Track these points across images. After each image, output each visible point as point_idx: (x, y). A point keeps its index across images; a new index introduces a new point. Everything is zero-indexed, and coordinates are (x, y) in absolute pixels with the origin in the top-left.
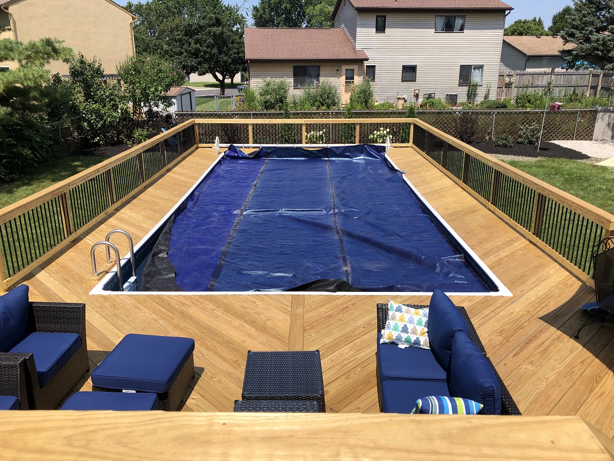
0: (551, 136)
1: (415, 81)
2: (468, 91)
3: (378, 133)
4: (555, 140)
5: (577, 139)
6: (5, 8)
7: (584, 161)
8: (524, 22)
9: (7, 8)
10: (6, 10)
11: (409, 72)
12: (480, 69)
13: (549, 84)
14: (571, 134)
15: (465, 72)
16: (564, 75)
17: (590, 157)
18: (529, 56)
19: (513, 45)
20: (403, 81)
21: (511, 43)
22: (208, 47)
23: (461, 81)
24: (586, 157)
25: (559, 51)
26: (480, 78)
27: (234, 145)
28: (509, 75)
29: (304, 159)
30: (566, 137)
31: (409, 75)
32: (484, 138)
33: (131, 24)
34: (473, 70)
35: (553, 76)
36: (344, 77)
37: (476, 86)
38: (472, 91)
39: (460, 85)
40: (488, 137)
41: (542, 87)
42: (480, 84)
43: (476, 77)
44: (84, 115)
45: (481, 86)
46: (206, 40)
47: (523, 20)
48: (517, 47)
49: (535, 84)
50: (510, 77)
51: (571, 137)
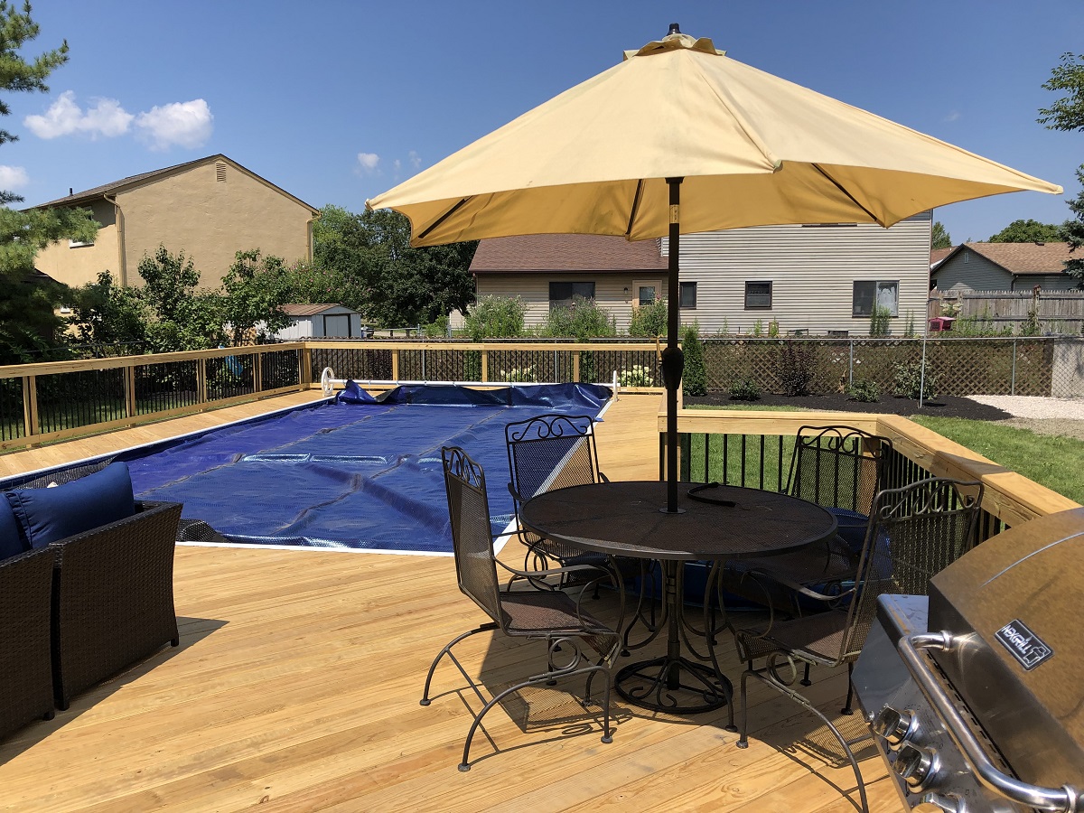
0: (967, 386)
1: (769, 308)
2: (873, 326)
3: (629, 373)
4: (974, 393)
5: (1019, 394)
6: (110, 197)
7: (998, 423)
8: (1028, 225)
9: (113, 198)
10: (110, 200)
11: (759, 293)
12: (893, 289)
13: (1032, 315)
14: (1005, 382)
15: (864, 294)
16: (1060, 299)
17: (1013, 417)
18: (1015, 275)
19: (987, 256)
20: (747, 308)
21: (984, 254)
22: (449, 266)
23: (858, 309)
24: (1007, 416)
25: (1066, 263)
26: (893, 304)
27: (355, 381)
28: (949, 299)
29: (471, 406)
30: (997, 390)
31: (758, 299)
32: (836, 388)
33: (309, 223)
34: (878, 289)
35: (1037, 301)
36: (637, 300)
37: (886, 317)
38: (878, 327)
39: (856, 315)
40: (842, 387)
41: (1019, 320)
42: (895, 314)
43: (884, 301)
44: (148, 339)
45: (897, 317)
46: (448, 255)
47: (1026, 222)
48: (994, 260)
49: (1003, 315)
50: (951, 302)
51: (1006, 390)
